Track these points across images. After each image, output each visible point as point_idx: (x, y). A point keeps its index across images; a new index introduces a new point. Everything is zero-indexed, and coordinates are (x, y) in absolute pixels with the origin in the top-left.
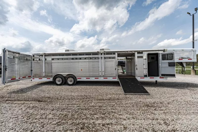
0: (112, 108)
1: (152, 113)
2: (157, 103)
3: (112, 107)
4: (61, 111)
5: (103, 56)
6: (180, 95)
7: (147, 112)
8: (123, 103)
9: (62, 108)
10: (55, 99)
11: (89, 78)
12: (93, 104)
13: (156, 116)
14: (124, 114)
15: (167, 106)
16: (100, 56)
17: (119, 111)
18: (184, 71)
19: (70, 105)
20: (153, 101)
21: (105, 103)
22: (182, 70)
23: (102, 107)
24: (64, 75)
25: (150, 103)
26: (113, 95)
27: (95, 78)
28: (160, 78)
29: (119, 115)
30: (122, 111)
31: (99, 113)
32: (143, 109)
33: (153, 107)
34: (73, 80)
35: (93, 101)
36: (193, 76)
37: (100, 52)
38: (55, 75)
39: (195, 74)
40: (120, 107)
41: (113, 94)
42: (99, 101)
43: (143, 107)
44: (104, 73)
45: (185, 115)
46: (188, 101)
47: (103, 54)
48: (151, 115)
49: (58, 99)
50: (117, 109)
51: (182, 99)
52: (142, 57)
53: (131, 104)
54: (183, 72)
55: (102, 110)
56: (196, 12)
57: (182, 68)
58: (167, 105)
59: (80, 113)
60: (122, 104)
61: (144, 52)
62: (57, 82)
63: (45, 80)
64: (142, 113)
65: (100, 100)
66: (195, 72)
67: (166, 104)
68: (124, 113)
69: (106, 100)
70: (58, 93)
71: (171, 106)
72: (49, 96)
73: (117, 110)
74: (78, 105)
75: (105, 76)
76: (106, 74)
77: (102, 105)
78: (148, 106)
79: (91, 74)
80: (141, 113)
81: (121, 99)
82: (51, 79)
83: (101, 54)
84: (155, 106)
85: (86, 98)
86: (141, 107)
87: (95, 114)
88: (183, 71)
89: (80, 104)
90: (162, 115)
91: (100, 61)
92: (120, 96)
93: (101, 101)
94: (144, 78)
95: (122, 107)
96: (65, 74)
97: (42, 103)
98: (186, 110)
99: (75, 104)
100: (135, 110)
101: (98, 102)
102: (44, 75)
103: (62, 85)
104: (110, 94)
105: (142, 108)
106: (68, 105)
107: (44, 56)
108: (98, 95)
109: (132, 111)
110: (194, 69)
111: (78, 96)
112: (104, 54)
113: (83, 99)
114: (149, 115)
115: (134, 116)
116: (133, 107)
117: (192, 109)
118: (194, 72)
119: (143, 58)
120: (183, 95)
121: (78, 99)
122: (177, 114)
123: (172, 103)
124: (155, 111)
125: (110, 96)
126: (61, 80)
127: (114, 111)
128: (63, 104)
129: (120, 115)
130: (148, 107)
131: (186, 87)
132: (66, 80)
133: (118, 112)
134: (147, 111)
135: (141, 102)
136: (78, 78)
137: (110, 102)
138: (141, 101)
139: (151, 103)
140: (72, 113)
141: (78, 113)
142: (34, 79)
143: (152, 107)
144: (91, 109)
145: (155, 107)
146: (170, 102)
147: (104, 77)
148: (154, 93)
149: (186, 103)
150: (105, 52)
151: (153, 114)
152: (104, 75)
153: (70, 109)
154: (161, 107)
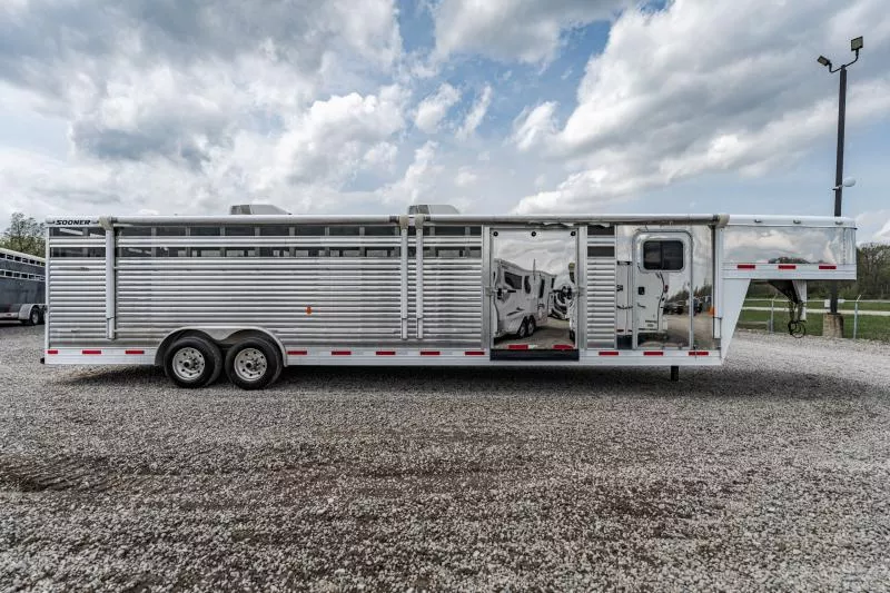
0: (430, 525)
1: (643, 558)
2: (671, 492)
3: (433, 518)
4: (124, 556)
5: (419, 241)
6: (781, 440)
7: (615, 552)
8: (494, 492)
9: (141, 534)
10: (130, 471)
11: (349, 353)
12: (330, 501)
13: (660, 577)
14: (490, 566)
15: (718, 508)
16: (401, 241)
17: (464, 548)
18: (799, 321)
19: (199, 513)
20: (653, 478)
21: (400, 493)
22: (792, 313)
23: (376, 518)
24: (216, 337)
25: (634, 491)
26: (457, 444)
27: (378, 353)
28: (690, 354)
29: (459, 573)
30: (480, 545)
31: (346, 563)
32: (598, 527)
33: (648, 513)
34: (263, 361)
35: (339, 480)
36: (831, 343)
37: (406, 220)
38: (167, 335)
39: (839, 332)
40: (473, 519)
41: (459, 436)
42: (369, 482)
43: (597, 518)
44: (424, 327)
45: (808, 562)
46: (820, 475)
47: (419, 233)
48: (633, 571)
49: (145, 469)
50: (453, 533)
51: (789, 463)
52: (609, 252)
53: (534, 500)
54: (793, 326)
55: (368, 542)
56: (857, 55)
57: (791, 307)
58: (720, 503)
59: (236, 566)
60: (491, 499)
61: (619, 227)
62: (180, 369)
63: (114, 358)
64: (589, 558)
65: (380, 476)
66: (842, 324)
67: (715, 495)
68: (489, 558)
69: (411, 472)
70: (163, 431)
71: (741, 505)
72: (103, 451)
73: (456, 542)
74: (245, 511)
75: (427, 344)
76: (430, 330)
77: (382, 508)
78: (623, 508)
79: (360, 330)
80: (585, 556)
81: (490, 470)
82: (149, 357)
83: (412, 231)
84: (662, 506)
85: (305, 465)
86: (587, 514)
87: (322, 573)
88: (792, 322)
89: (255, 504)
90: (694, 564)
91: (403, 267)
92: (490, 450)
93: (381, 483)
94: (617, 354)
95: (485, 517)
96: (220, 330)
97: (36, 497)
98: (814, 532)
99: (229, 504)
100: (551, 539)
101: (362, 486)
102: (111, 336)
103: (207, 387)
104: (443, 439)
105: (593, 521)
106: (189, 507)
107: (109, 234)
108: (374, 445)
109: (534, 547)
110: (838, 311)
111: (267, 450)
112: (426, 231)
113: (290, 467)
114: (625, 567)
115: (541, 577)
116: (545, 517)
117: (840, 524)
118: (838, 324)
119: (613, 255)
120: (795, 437)
121: (258, 470)
122: (771, 557)
123: (742, 487)
124: (658, 542)
125: (438, 452)
126: (202, 360)
127: (433, 546)
128: (160, 505)
129: (465, 571)
130: (625, 517)
131: (806, 399)
132: (227, 358)
133: (460, 552)
134: (617, 545)
135: (590, 483)
136: (290, 353)
137: (428, 489)
138: (589, 481)
139: (640, 489)
140: (187, 564)
141: (220, 567)
142: (56, 352)
143: (643, 512)
144: (308, 534)
145: (660, 512)
146: (735, 482)
147: (424, 349)
148: (661, 430)
149: (811, 484)
150: (428, 220)
151: (645, 563)
152: (420, 335)
153: (184, 539)
154: (689, 516)
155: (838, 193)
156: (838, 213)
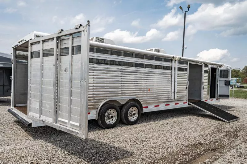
5: (177, 65)
11: (159, 106)
16: (172, 64)
24: (122, 103)
27: (166, 105)
28: (216, 99)
47: (177, 62)
56: (189, 10)
82: (93, 116)
94: (207, 101)
96: (122, 100)
119: (208, 73)
150: (180, 59)
152: (176, 98)
155: (183, 49)
156: (183, 56)
